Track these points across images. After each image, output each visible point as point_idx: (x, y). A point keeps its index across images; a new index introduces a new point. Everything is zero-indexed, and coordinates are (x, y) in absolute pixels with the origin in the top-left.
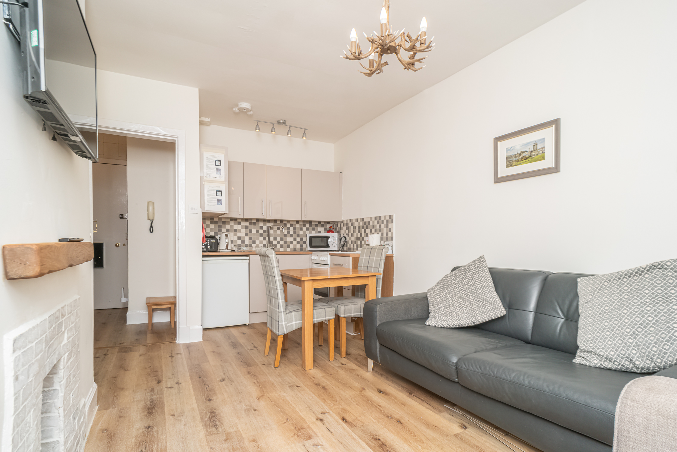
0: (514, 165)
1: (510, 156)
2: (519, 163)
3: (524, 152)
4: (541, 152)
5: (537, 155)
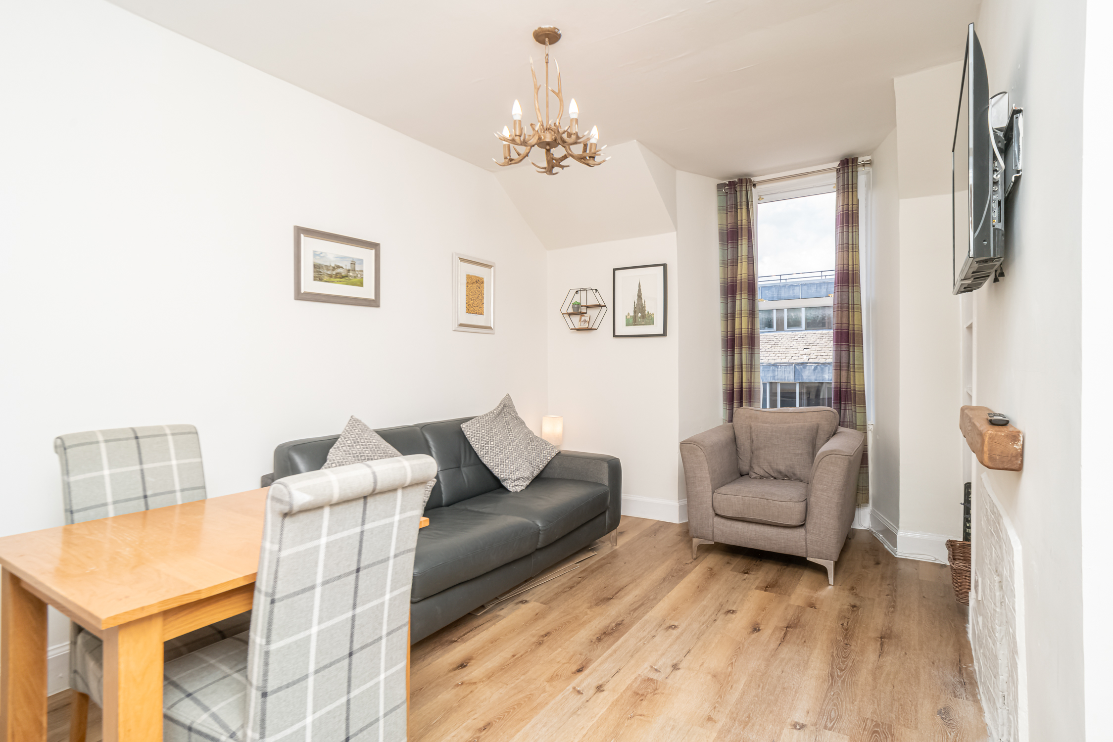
0: (325, 280)
1: (320, 265)
2: (332, 279)
3: (339, 267)
4: (359, 275)
5: (355, 277)
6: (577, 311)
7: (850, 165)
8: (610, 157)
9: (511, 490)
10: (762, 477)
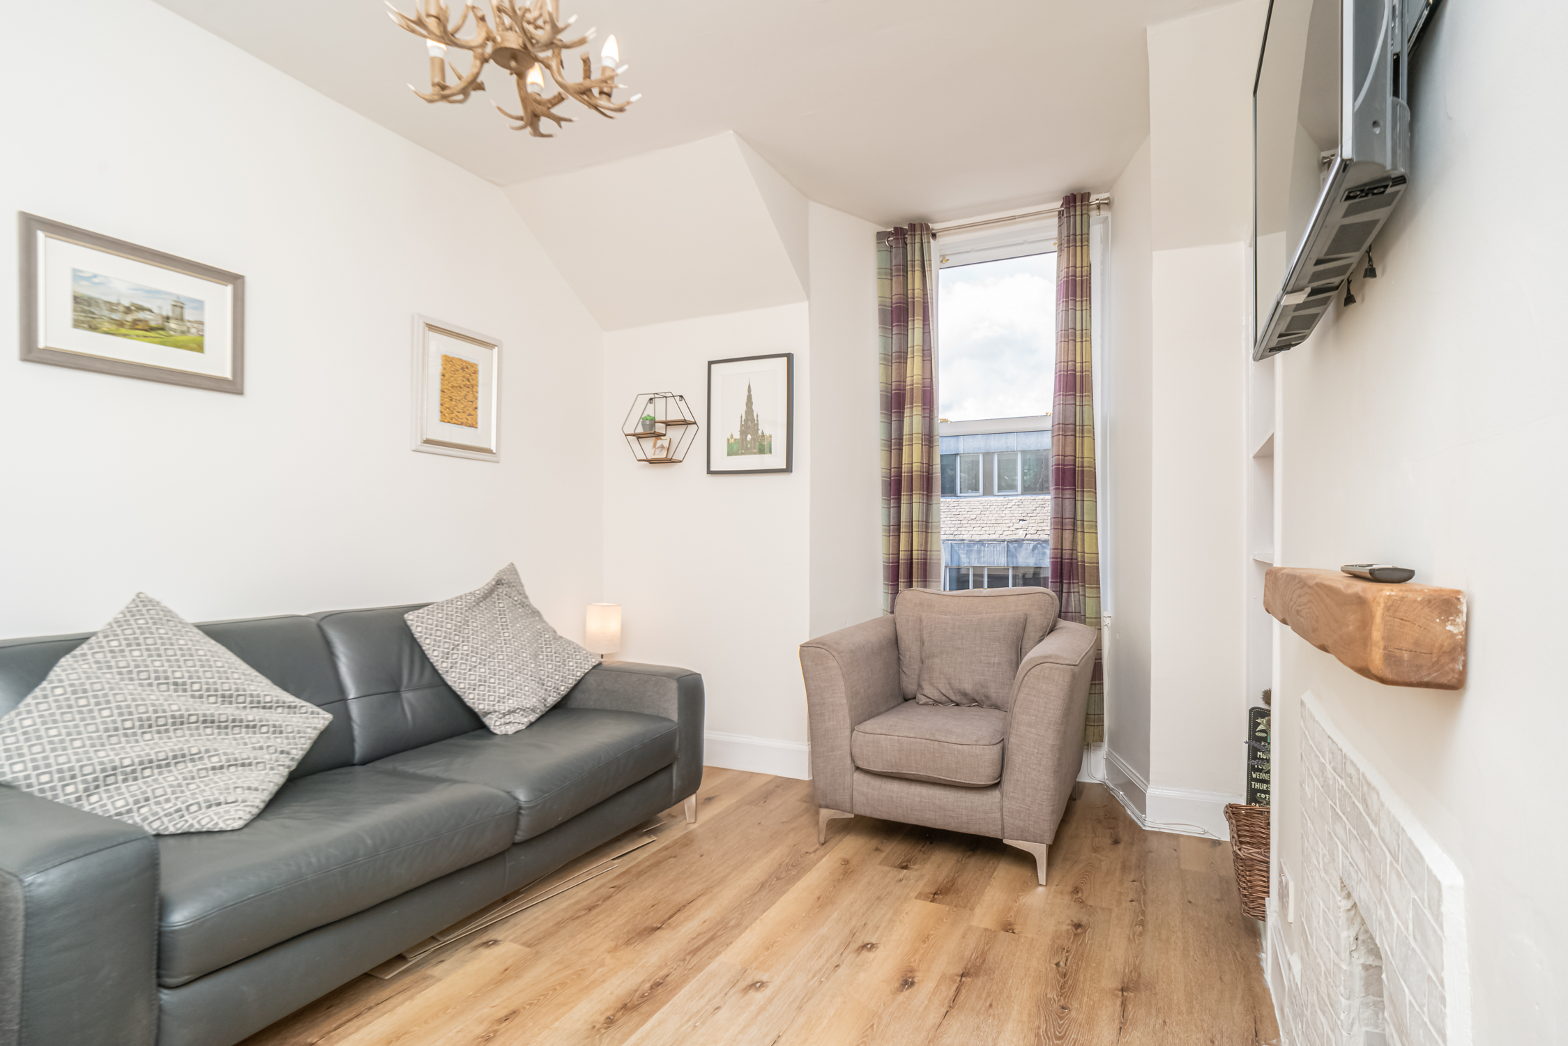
0: (105, 329)
2: (123, 331)
3: (141, 308)
4: (193, 330)
5: (183, 333)
6: (650, 431)
7: (1078, 203)
8: (639, 96)
9: (497, 731)
10: (936, 703)
